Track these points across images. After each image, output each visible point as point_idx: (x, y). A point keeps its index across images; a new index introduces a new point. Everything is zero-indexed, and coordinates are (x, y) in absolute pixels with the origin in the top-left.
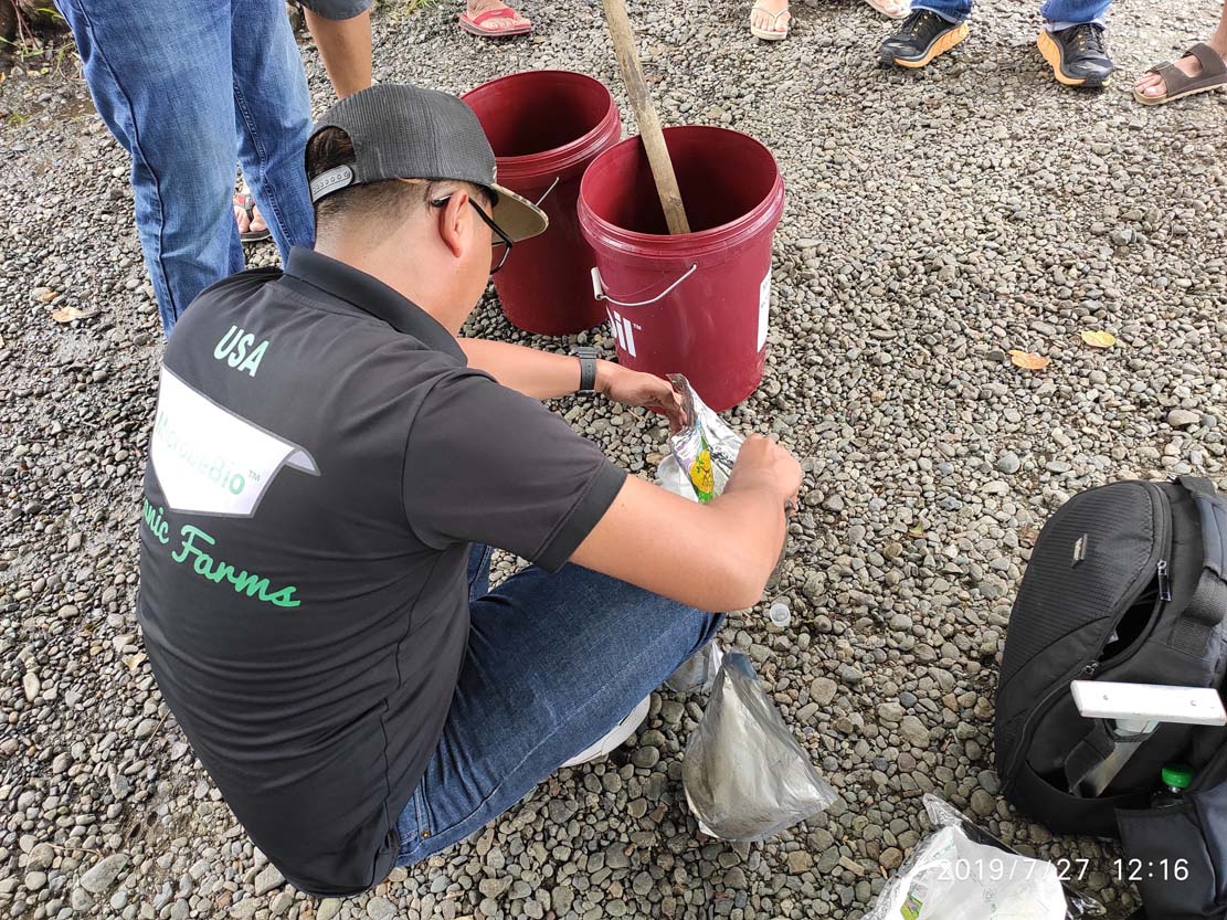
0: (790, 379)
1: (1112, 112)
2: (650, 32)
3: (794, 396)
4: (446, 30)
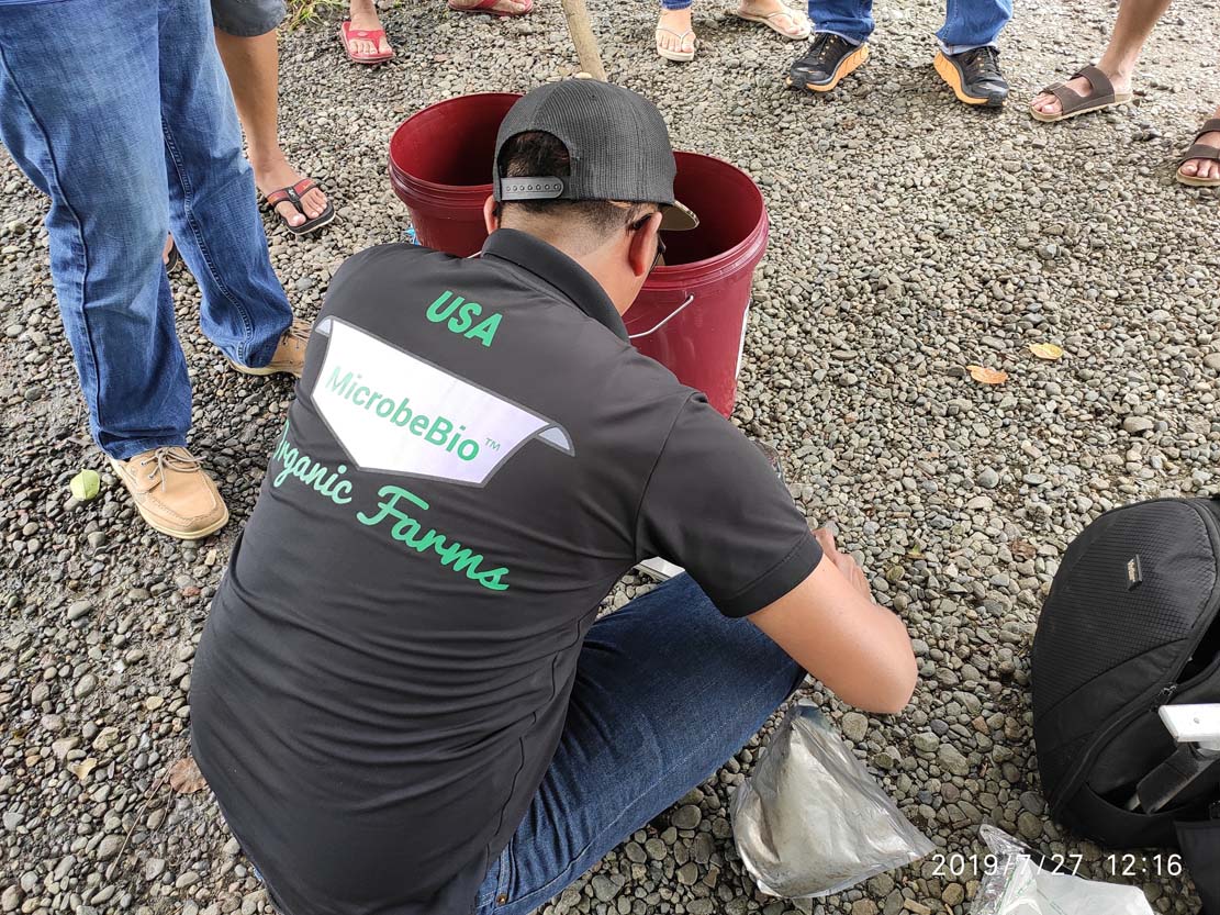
0: (761, 404)
1: (1014, 131)
2: (555, 52)
3: (768, 421)
4: (335, 47)
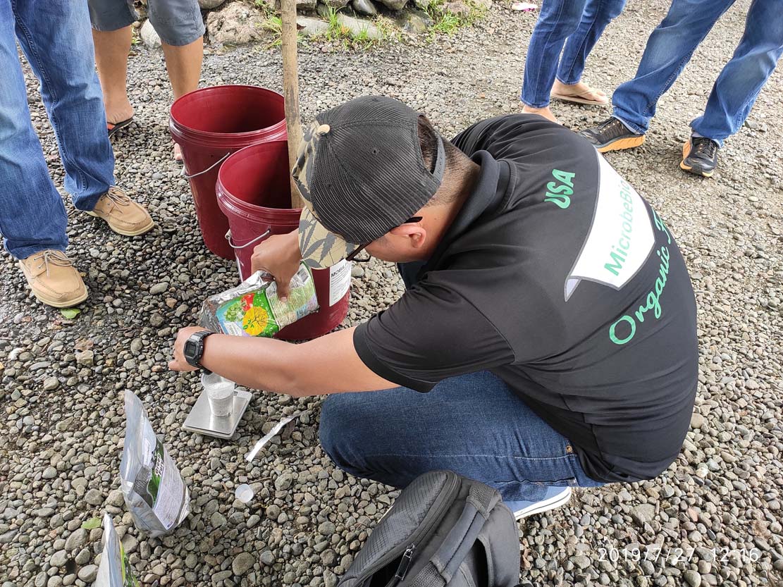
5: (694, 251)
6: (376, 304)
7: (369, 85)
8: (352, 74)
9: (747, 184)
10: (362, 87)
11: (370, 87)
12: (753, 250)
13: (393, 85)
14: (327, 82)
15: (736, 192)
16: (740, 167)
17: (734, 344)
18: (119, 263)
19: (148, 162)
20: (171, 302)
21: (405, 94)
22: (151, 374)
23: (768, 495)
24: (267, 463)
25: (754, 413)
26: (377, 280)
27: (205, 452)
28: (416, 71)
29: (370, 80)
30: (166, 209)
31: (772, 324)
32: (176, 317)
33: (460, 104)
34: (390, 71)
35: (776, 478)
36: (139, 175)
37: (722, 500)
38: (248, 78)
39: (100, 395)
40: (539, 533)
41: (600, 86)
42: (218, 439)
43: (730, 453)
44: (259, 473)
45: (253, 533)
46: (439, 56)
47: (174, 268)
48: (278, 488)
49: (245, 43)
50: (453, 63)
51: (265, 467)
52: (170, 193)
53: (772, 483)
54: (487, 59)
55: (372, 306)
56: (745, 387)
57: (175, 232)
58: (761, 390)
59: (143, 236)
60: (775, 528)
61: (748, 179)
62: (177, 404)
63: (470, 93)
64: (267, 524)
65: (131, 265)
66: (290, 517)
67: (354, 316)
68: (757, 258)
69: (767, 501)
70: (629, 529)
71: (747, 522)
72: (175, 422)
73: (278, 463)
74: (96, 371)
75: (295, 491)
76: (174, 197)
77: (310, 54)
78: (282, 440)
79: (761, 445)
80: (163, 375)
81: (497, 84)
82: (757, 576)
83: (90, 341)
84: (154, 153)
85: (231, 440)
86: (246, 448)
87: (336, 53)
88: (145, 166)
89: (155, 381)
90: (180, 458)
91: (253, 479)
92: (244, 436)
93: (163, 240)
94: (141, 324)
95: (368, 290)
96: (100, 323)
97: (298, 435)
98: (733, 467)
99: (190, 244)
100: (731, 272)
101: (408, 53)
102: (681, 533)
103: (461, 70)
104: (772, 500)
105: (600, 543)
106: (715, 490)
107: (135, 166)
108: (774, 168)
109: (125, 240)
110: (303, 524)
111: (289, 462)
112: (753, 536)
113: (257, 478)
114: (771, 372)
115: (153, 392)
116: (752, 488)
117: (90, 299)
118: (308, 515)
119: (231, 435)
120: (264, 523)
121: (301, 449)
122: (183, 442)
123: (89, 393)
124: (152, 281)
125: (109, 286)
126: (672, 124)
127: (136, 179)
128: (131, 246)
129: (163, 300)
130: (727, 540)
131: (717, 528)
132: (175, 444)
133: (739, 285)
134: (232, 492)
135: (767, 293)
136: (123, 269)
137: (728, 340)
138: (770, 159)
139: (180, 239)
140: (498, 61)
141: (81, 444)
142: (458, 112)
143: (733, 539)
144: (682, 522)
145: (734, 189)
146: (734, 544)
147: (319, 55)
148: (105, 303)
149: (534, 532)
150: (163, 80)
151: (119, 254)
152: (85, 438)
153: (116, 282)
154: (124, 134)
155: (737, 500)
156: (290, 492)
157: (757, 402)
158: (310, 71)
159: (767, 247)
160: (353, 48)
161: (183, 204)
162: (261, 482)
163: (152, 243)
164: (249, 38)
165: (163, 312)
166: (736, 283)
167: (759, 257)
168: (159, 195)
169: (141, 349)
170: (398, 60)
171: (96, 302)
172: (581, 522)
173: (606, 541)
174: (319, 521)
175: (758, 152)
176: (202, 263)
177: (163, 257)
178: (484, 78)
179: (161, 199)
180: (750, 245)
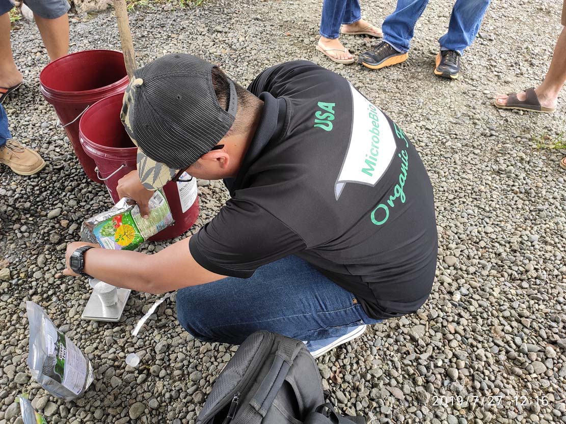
5: (446, 136)
6: (220, 205)
7: (203, 33)
8: (188, 26)
9: (482, 81)
10: (197, 36)
11: (203, 35)
12: (487, 131)
13: (220, 32)
14: (170, 34)
15: (474, 88)
16: (477, 69)
17: (475, 202)
18: (22, 198)
19: (37, 115)
20: (64, 223)
21: (230, 39)
22: (55, 280)
23: (502, 307)
24: (148, 335)
25: (491, 250)
26: (219, 187)
27: (101, 333)
28: (237, 19)
29: (202, 30)
30: (54, 150)
31: (501, 184)
32: (70, 234)
33: (272, 42)
34: (218, 21)
35: (507, 295)
36: (31, 126)
37: (471, 315)
38: (109, 38)
39: (19, 301)
40: (346, 356)
41: (374, 17)
42: (110, 323)
43: (475, 281)
44: (142, 343)
45: (142, 387)
46: (255, 5)
47: (64, 196)
48: (158, 352)
49: (104, 10)
50: (266, 9)
51: (147, 338)
52: (56, 137)
53: (504, 298)
54: (291, 4)
55: (218, 207)
56: (485, 232)
57: (63, 168)
58: (495, 233)
59: (38, 174)
60: (507, 330)
61: (483, 77)
62: (76, 301)
63: (279, 33)
64: (152, 380)
65: (32, 198)
66: (168, 372)
67: (204, 216)
68: (490, 136)
69: (501, 312)
70: (407, 344)
71: (488, 328)
72: (76, 314)
73: (156, 334)
74: (13, 283)
75: (170, 352)
76: (59, 141)
77: (155, 13)
78: (158, 316)
79: (496, 272)
80: (64, 280)
81: (299, 23)
82: (497, 365)
83: (6, 261)
84: (41, 107)
85: (119, 322)
86: (131, 326)
87: (175, 10)
88: (34, 118)
89: (59, 285)
90: (83, 341)
91: (139, 348)
92: (129, 318)
93: (53, 175)
94: (43, 243)
95: (214, 195)
96: (13, 246)
97: (169, 311)
98: (477, 291)
99: (74, 176)
100: (472, 149)
101: (230, 5)
102: (444, 343)
103: (271, 14)
104: (505, 310)
105: (389, 357)
106: (466, 308)
107: (27, 119)
108: (501, 68)
109: (25, 179)
110: (178, 376)
111: (165, 332)
112: (493, 337)
113: (142, 347)
114: (502, 219)
115: (58, 294)
116: (491, 304)
117: (3, 228)
118: (181, 369)
119: (119, 319)
120: (150, 379)
121: (173, 321)
122: (84, 328)
123: (9, 301)
124: (49, 208)
125: (16, 217)
126: (427, 41)
127: (29, 130)
128: (30, 183)
129: (59, 222)
130: (475, 343)
131: (468, 336)
132: (78, 330)
133: (478, 158)
134: (124, 360)
135: (498, 161)
136: (25, 202)
137: (471, 200)
138: (497, 61)
139: (67, 173)
140: (299, 5)
141: (7, 340)
142: (271, 49)
143: (479, 342)
144: (444, 335)
145: (473, 86)
146: (480, 345)
147: (162, 13)
148: (15, 230)
149: (342, 356)
150: (42, 48)
151: (22, 190)
152: (10, 334)
153: (22, 213)
154: (16, 94)
155: (481, 313)
156: (167, 354)
157: (493, 242)
158: (156, 27)
159: (497, 127)
160: (188, 5)
161: (66, 145)
162: (145, 350)
163: (45, 179)
164: (107, 6)
165: (59, 231)
166: (476, 157)
167: (491, 135)
168: (48, 140)
169: (46, 262)
170: (224, 11)
171: (7, 230)
172: (375, 345)
173: (393, 356)
174: (190, 371)
175: (489, 56)
176: (85, 190)
177: (56, 188)
178: (289, 19)
179: (49, 143)
180: (485, 127)
